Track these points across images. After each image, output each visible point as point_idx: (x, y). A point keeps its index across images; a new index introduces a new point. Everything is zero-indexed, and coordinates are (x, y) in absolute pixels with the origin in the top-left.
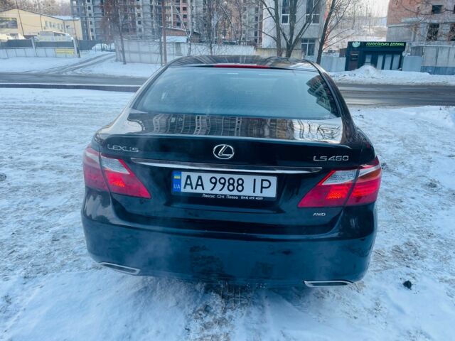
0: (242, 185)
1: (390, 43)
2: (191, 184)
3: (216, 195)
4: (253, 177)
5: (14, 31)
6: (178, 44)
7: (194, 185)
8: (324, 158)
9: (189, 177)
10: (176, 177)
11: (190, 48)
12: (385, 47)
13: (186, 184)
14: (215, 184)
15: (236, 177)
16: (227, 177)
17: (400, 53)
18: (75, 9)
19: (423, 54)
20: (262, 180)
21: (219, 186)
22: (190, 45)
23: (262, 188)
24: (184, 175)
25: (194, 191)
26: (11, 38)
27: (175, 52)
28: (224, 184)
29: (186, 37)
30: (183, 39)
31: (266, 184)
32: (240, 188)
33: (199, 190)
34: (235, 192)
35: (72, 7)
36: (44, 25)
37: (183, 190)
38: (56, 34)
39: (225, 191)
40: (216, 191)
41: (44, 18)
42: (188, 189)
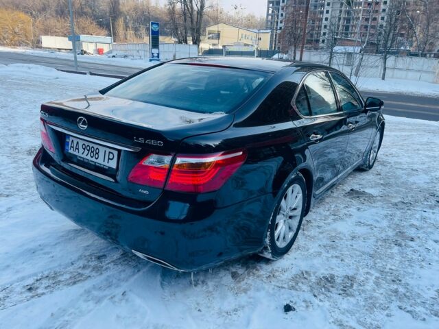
5: (215, 41)
6: (350, 54)
8: (141, 140)
10: (67, 140)
11: (362, 58)
16: (91, 145)
18: (269, 23)
20: (110, 153)
21: (86, 152)
22: (363, 55)
23: (109, 159)
26: (212, 47)
27: (345, 62)
29: (360, 48)
30: (358, 49)
31: (111, 156)
35: (267, 21)
36: (240, 36)
38: (246, 45)
39: (89, 157)
40: (84, 156)
41: (242, 31)
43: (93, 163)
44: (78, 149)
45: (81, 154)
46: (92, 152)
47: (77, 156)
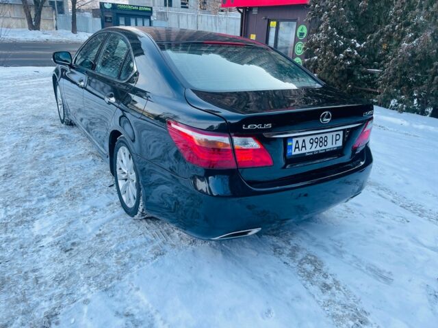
0: (326, 141)
1: (139, 7)
2: (298, 148)
3: (313, 152)
4: (332, 133)
7: (300, 147)
9: (297, 142)
12: (134, 10)
13: (296, 148)
14: (312, 143)
15: (323, 136)
17: (149, 17)
19: (168, 19)
21: (315, 144)
23: (336, 140)
24: (294, 140)
25: (300, 152)
28: (317, 143)
31: (338, 137)
32: (326, 143)
33: (304, 151)
34: (323, 148)
37: (293, 153)
39: (318, 148)
42: (297, 152)
43: (324, 151)
44: (305, 147)
45: (310, 149)
46: (321, 142)
47: (305, 153)
